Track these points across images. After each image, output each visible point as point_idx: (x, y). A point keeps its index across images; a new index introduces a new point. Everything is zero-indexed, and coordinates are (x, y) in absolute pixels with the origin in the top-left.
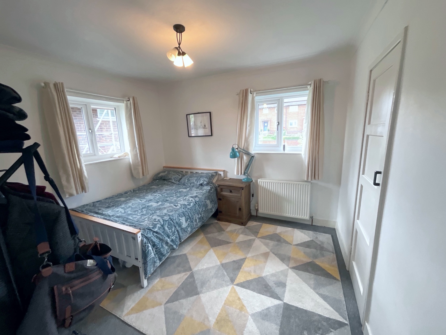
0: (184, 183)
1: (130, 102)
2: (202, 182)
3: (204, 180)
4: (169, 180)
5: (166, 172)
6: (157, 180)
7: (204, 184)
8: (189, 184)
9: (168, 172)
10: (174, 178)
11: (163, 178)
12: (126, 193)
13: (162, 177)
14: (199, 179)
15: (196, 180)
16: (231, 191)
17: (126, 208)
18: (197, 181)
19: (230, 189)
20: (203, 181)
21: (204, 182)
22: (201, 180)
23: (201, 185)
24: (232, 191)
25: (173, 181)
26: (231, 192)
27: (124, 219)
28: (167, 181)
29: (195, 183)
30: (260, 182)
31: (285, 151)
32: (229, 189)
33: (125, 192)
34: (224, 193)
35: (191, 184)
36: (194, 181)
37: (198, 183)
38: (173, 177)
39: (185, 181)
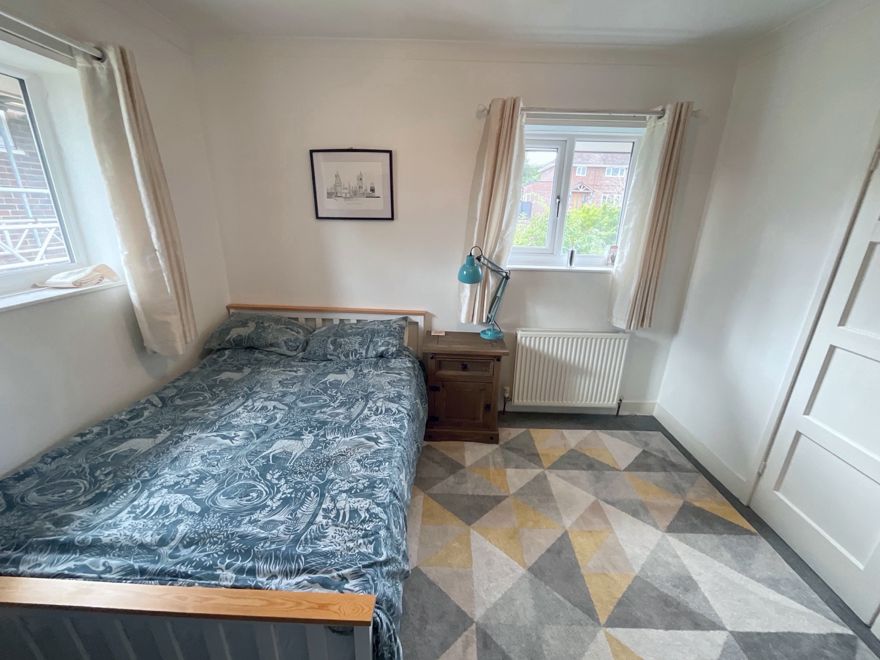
0: (325, 355)
1: (109, 64)
2: (383, 348)
3: (386, 343)
4: (268, 350)
5: (252, 326)
6: (227, 352)
7: (390, 353)
8: (343, 358)
9: (257, 323)
10: (285, 342)
11: (245, 345)
12: (135, 414)
13: (242, 340)
14: (371, 341)
15: (360, 344)
16: (466, 365)
17: (192, 483)
18: (365, 347)
19: (464, 362)
20: (383, 345)
21: (388, 349)
22: (377, 343)
23: (381, 356)
24: (468, 366)
25: (284, 350)
26: (465, 368)
27: (229, 546)
28: (261, 353)
29: (362, 353)
30: (522, 337)
31: (573, 265)
32: (461, 362)
33: (131, 411)
34: (446, 373)
35: (347, 356)
36: (357, 347)
37: (372, 353)
38: (282, 339)
39: (326, 348)
